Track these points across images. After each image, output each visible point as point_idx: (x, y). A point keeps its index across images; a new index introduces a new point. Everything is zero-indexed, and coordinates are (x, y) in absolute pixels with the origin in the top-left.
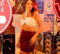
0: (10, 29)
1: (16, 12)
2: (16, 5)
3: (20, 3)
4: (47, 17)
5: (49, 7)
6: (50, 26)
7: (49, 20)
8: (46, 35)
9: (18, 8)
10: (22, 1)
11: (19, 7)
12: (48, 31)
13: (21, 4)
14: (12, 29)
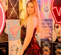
0: (2, 37)
1: (9, 17)
2: (9, 9)
3: (14, 6)
4: (45, 22)
5: (47, 11)
6: (48, 32)
7: (47, 25)
8: (44, 42)
9: (12, 13)
10: (16, 5)
11: (13, 11)
12: (46, 38)
13: (15, 8)
14: (5, 36)
